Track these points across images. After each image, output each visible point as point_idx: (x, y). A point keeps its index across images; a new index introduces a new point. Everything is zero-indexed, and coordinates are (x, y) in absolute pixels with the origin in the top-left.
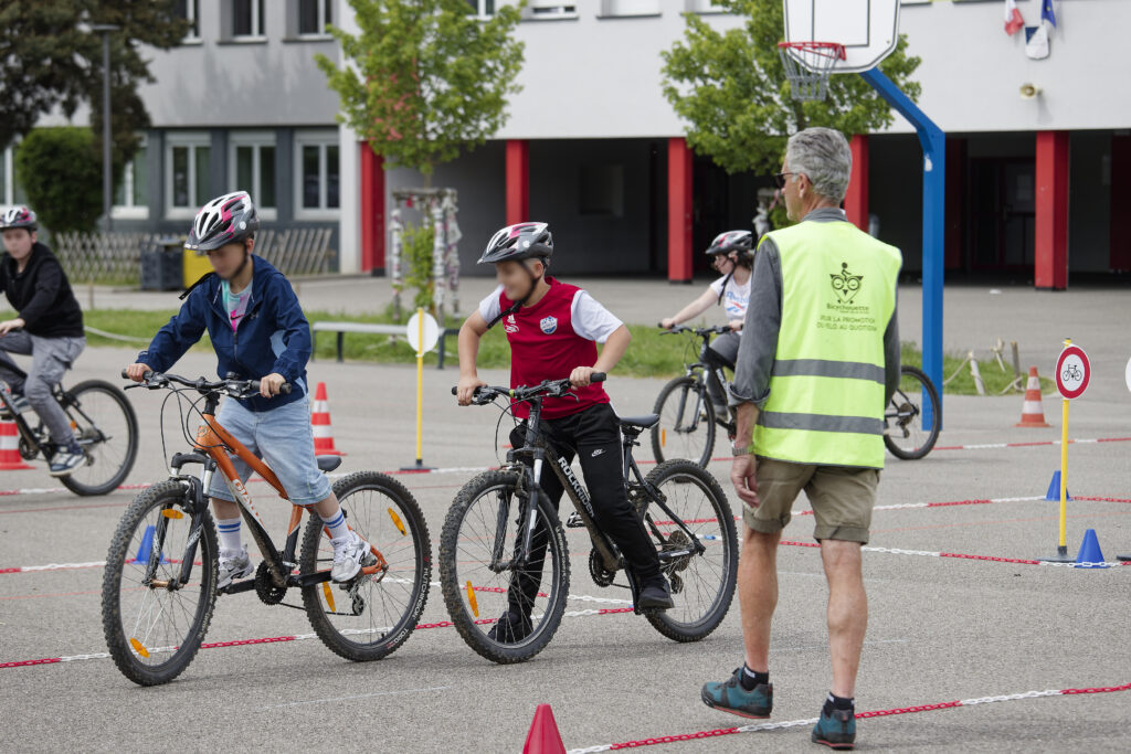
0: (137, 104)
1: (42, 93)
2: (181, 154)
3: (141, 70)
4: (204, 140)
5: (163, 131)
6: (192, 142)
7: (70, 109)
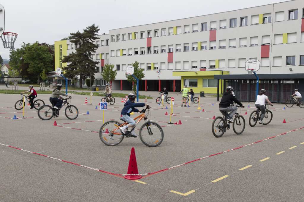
0: (94, 77)
1: (87, 76)
2: (98, 81)
3: (94, 74)
4: (100, 80)
5: (96, 79)
6: (99, 80)
7: (89, 77)
